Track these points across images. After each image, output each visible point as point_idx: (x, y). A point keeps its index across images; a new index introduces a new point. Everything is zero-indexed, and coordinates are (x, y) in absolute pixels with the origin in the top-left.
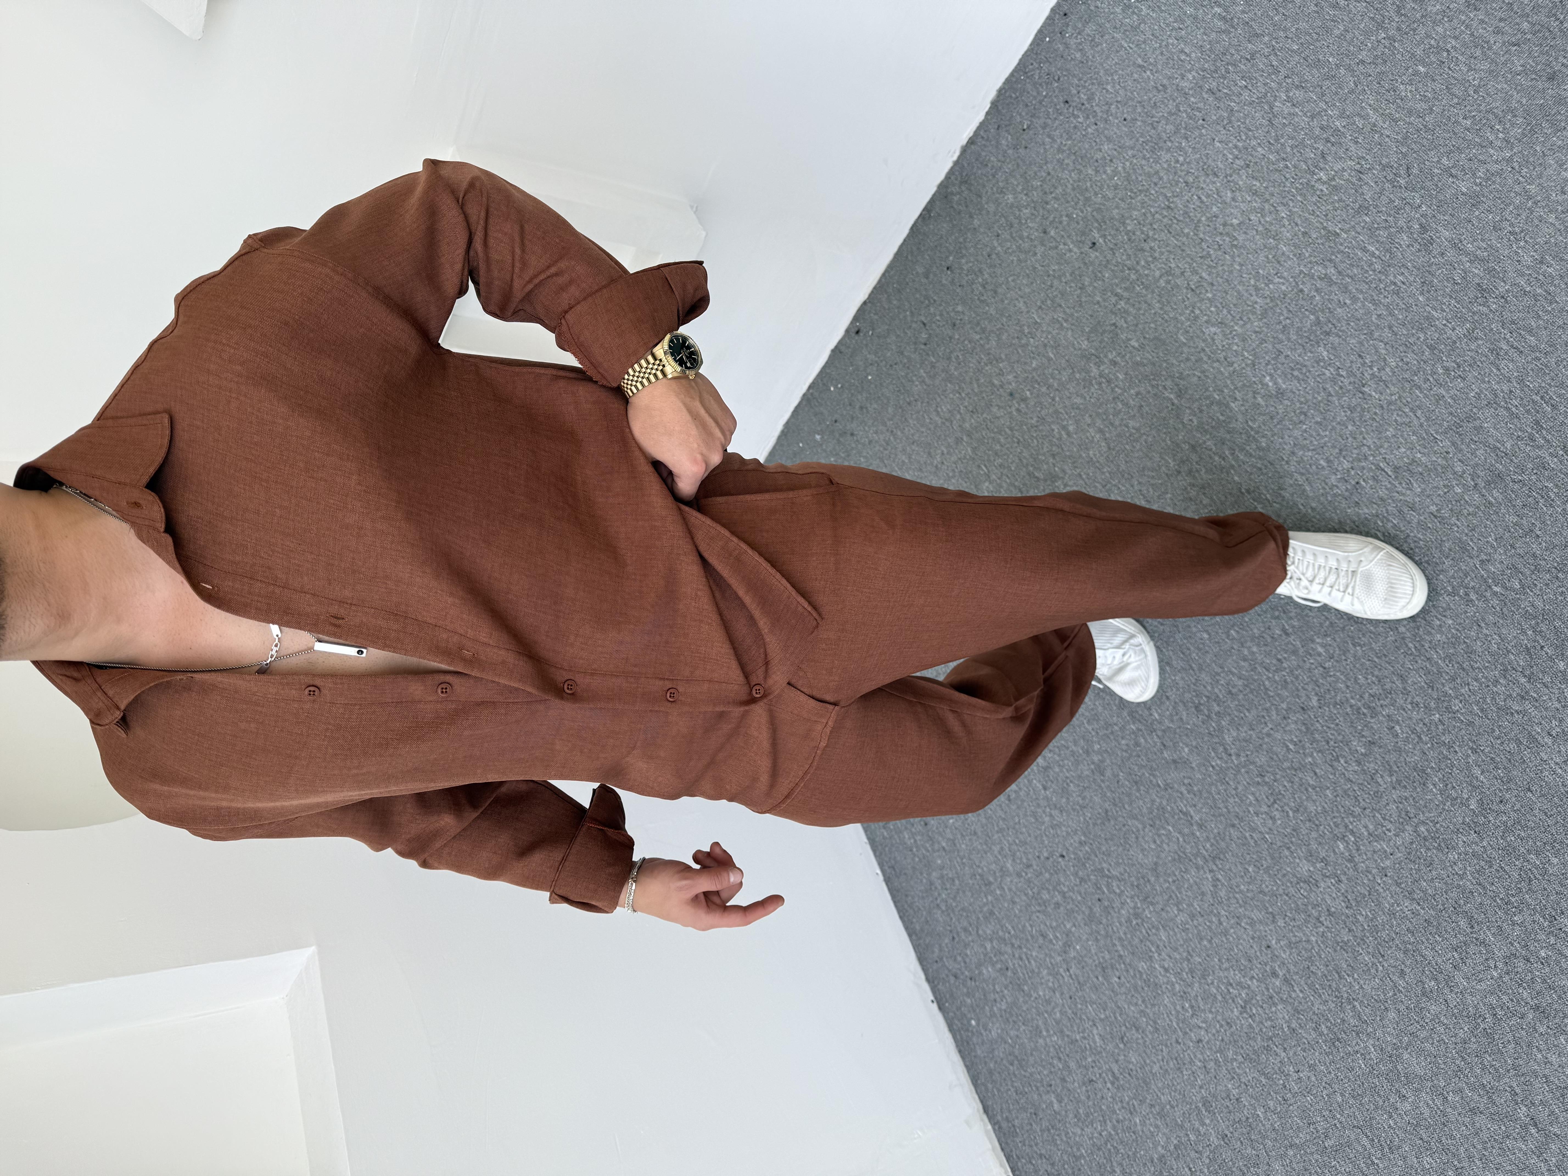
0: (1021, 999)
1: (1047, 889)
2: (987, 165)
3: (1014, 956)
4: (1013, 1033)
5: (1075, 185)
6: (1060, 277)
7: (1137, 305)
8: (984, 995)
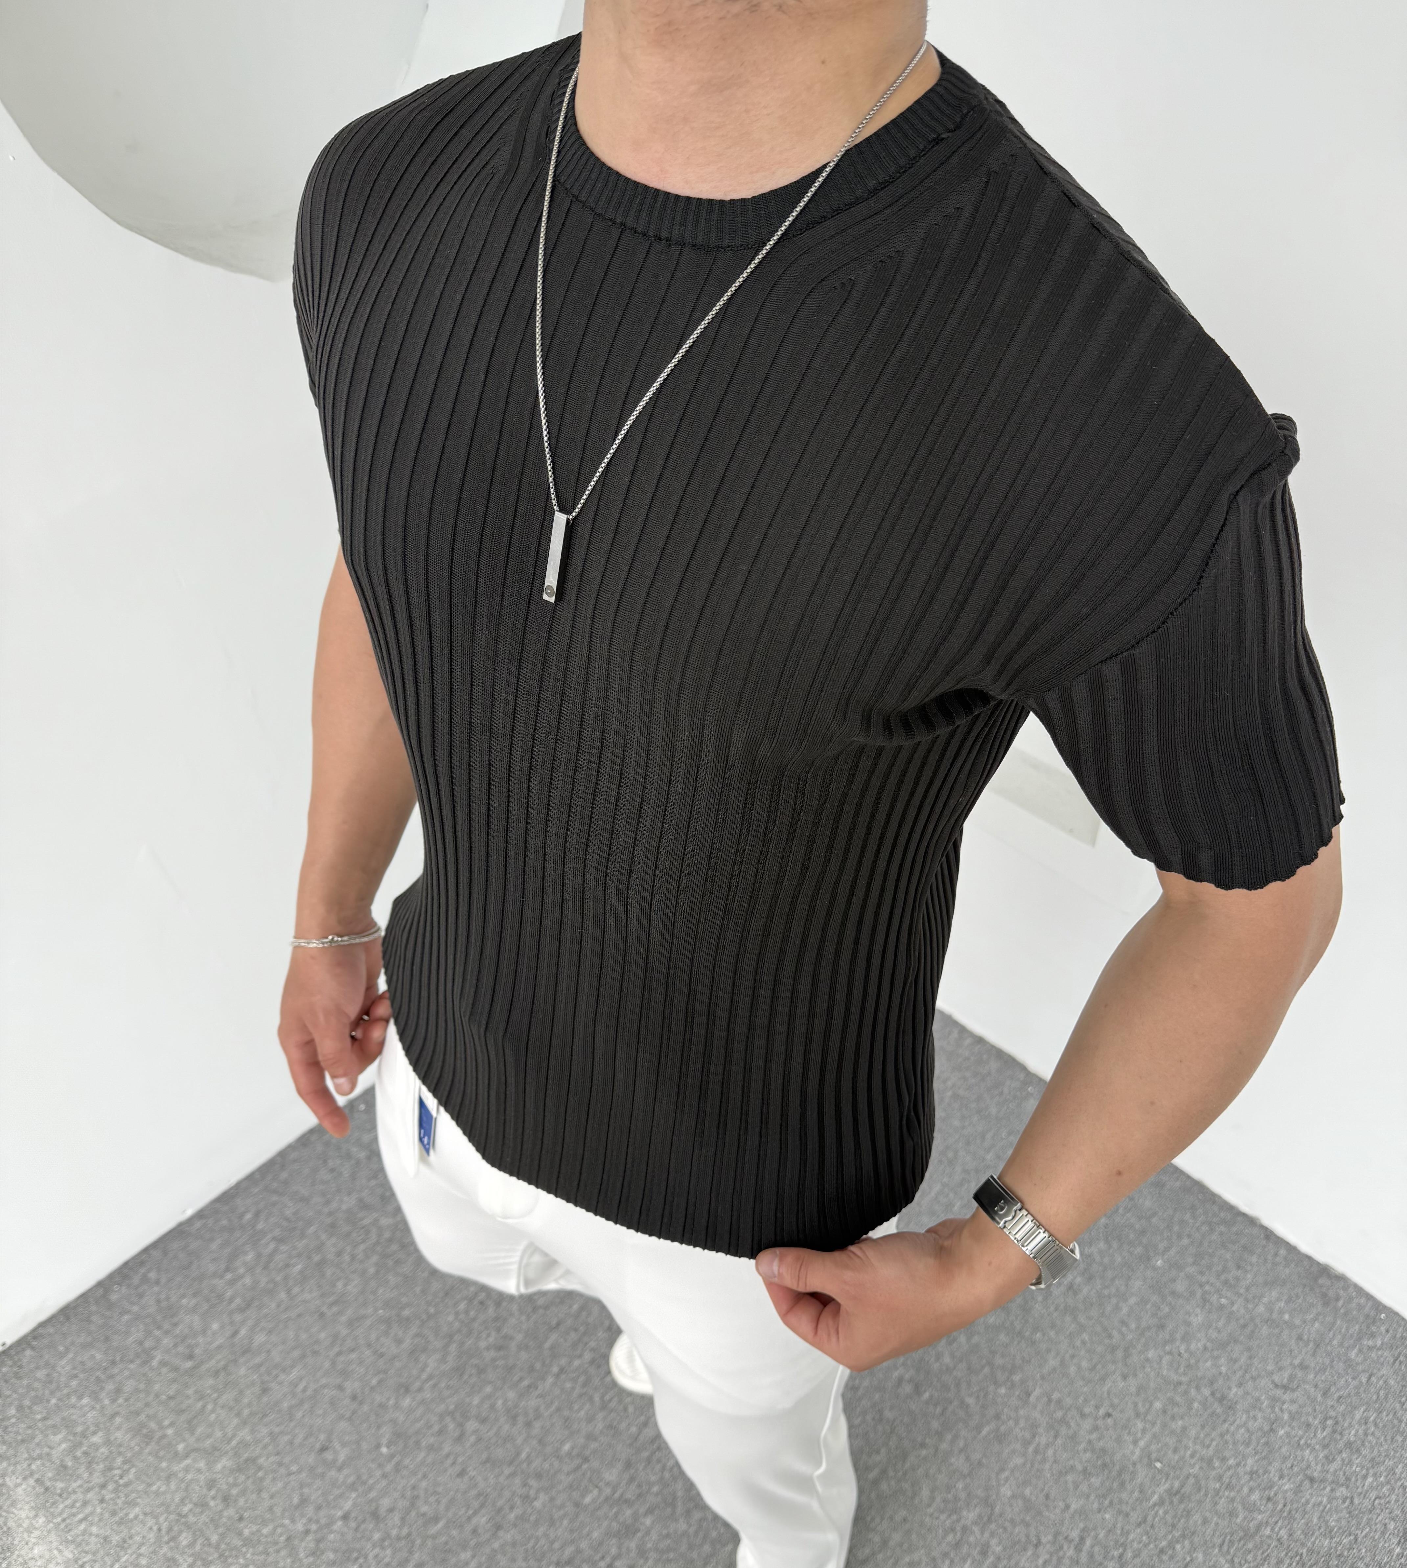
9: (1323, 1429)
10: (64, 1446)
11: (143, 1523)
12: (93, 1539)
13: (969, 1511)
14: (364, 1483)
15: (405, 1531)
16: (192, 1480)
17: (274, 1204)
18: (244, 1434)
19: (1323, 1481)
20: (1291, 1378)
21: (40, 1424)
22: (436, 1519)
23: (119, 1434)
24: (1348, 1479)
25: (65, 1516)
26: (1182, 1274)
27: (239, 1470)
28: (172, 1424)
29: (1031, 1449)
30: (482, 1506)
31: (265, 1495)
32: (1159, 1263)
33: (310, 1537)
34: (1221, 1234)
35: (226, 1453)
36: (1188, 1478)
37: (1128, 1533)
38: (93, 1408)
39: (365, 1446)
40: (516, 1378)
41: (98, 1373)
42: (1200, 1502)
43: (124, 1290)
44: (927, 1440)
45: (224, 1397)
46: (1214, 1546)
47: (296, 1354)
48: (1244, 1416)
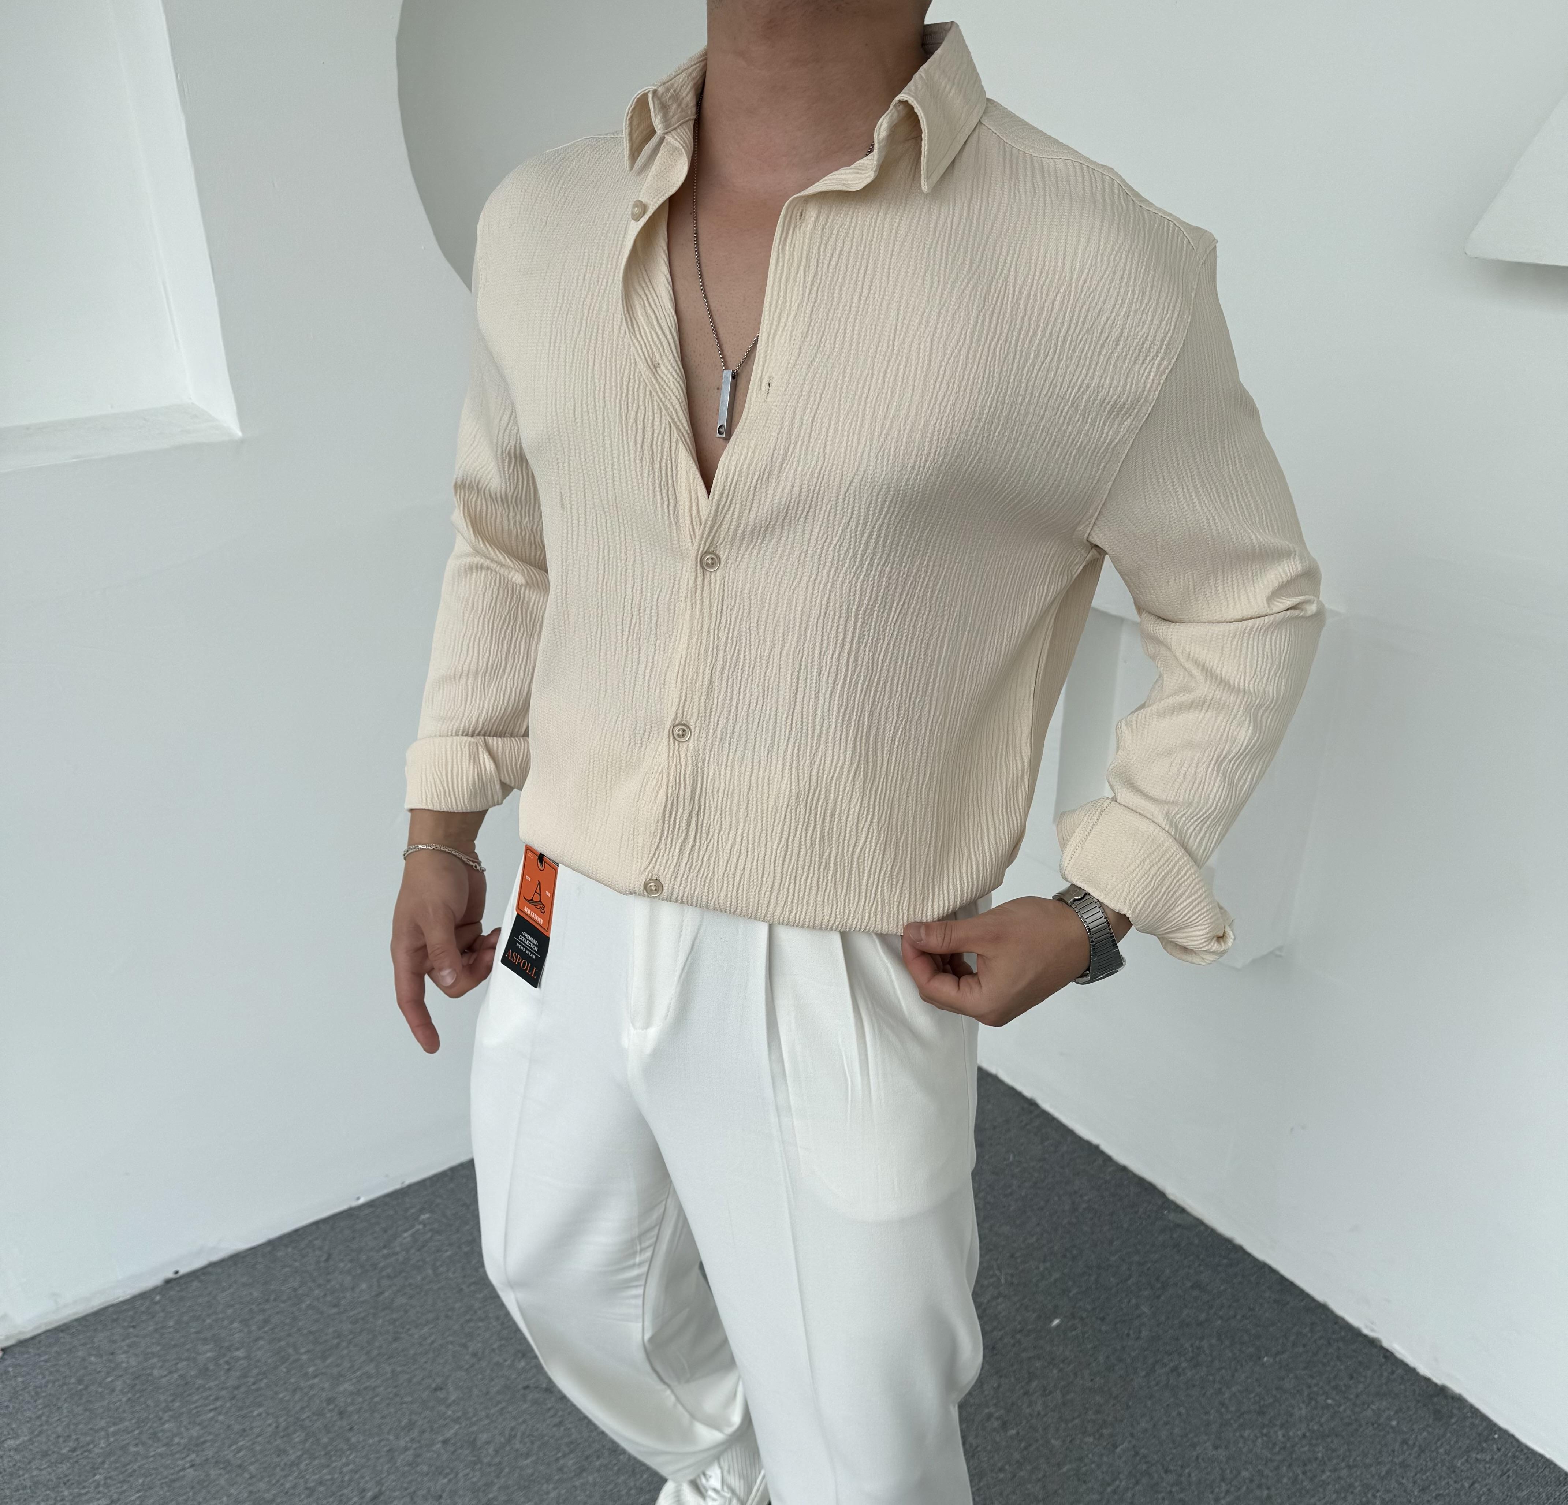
0: (162, 1398)
1: (306, 1440)
2: (1352, 1377)
3: (223, 1389)
4: (119, 1384)
8: (175, 1346)
10: (209, 1355)
11: (264, 1420)
14: (468, 1419)
15: (497, 1460)
16: (314, 1396)
18: (370, 1368)
20: (1390, 1472)
21: (193, 1336)
22: (527, 1455)
23: (259, 1353)
25: (197, 1404)
26: (1291, 1375)
27: (360, 1393)
28: (308, 1352)
30: (571, 1452)
31: (376, 1415)
33: (410, 1452)
34: (1338, 1349)
35: (350, 1379)
38: (241, 1331)
39: (475, 1391)
41: (253, 1307)
43: (290, 1250)
45: (359, 1339)
47: (431, 1316)
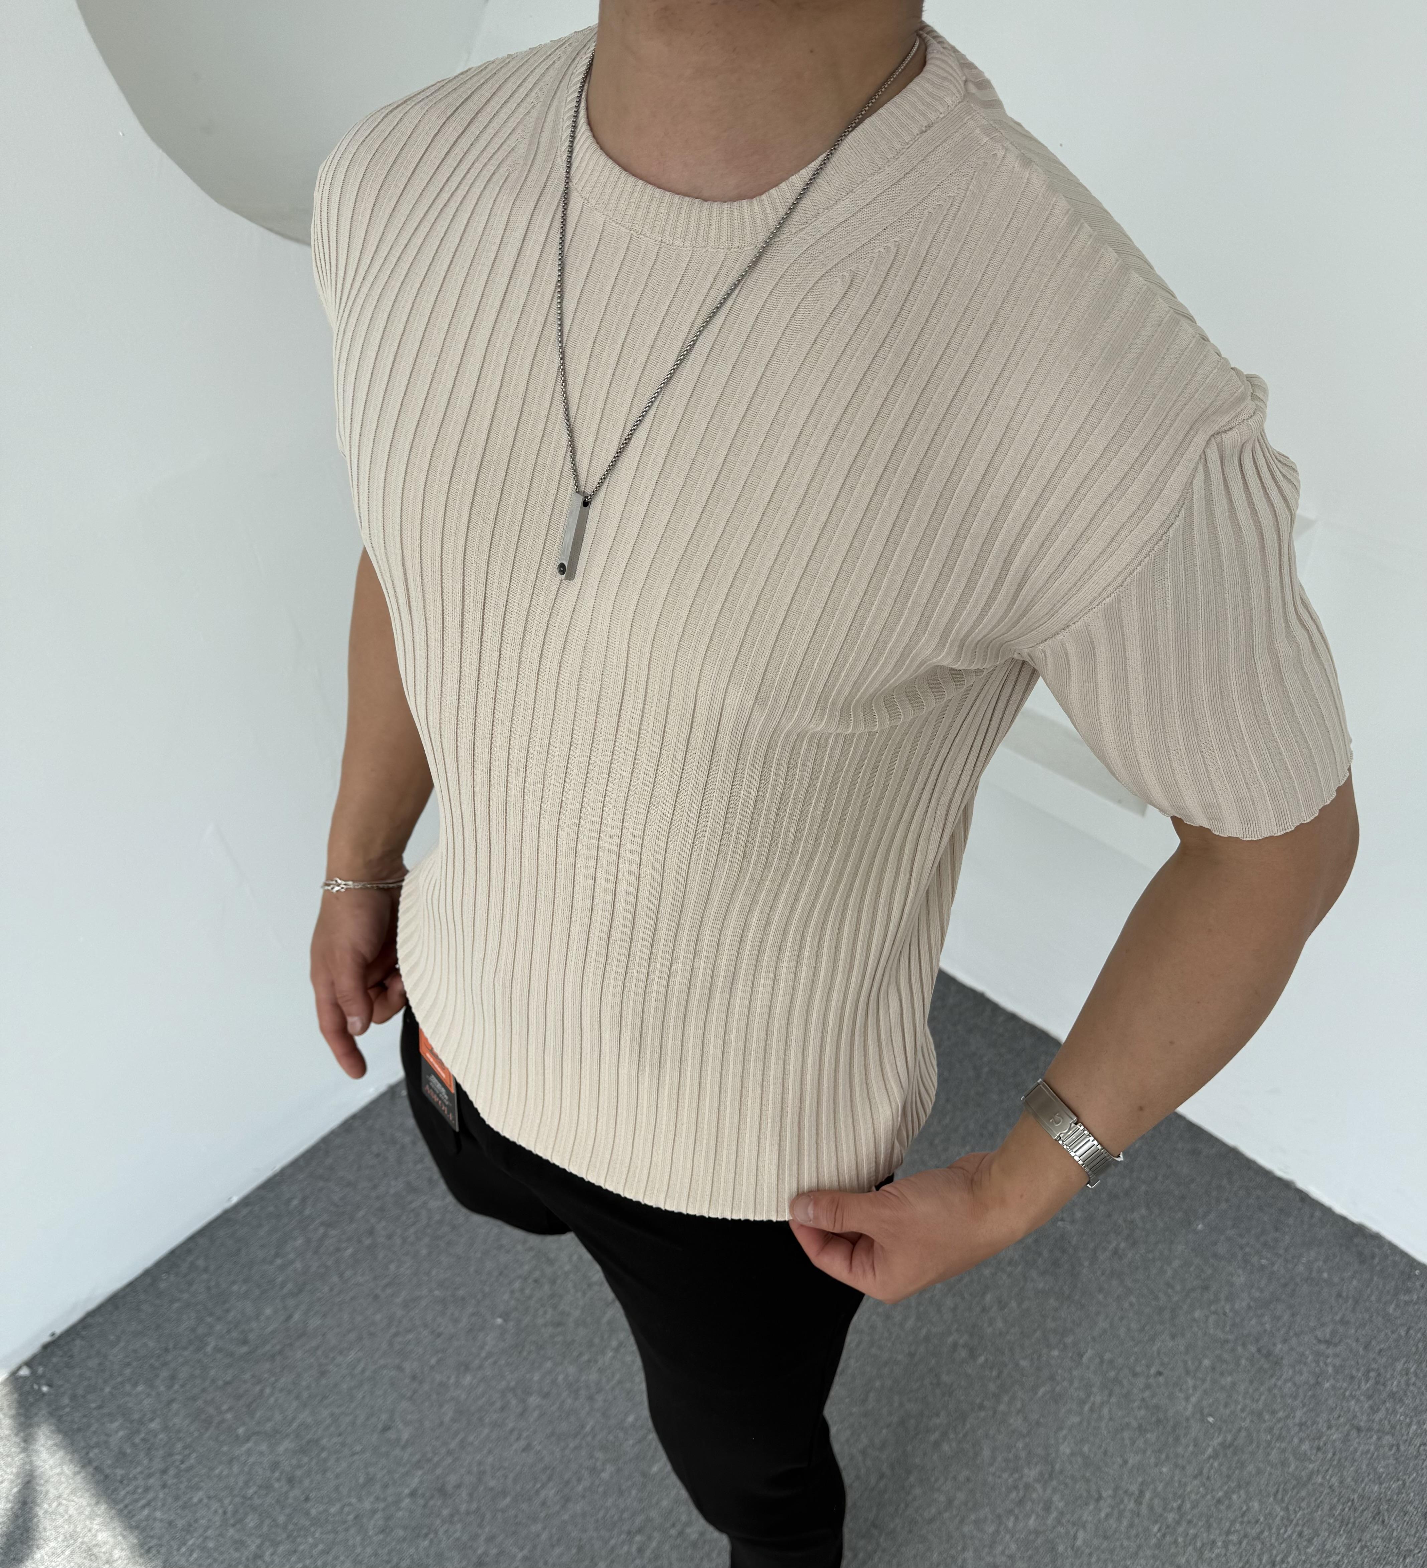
1: (262, 1522)
2: (1277, 1229)
3: (150, 1476)
5: (1276, 1391)
6: (1148, 1387)
7: (1133, 1532)
8: (79, 1430)
9: (1367, 1381)
10: (121, 1433)
11: (207, 1506)
12: (158, 1524)
13: (1030, 1469)
14: (429, 1460)
15: (474, 1506)
16: (254, 1463)
17: (321, 1190)
18: (305, 1416)
19: (1369, 1429)
20: (1334, 1333)
21: (95, 1413)
22: (504, 1493)
23: (176, 1420)
24: (1393, 1427)
25: (127, 1501)
26: (1223, 1237)
27: (303, 1451)
28: (230, 1409)
29: (1087, 1408)
30: (550, 1479)
31: (329, 1475)
32: (1200, 1227)
33: (378, 1515)
34: (1258, 1198)
35: (288, 1435)
36: (1239, 1430)
37: (1185, 1485)
38: (149, 1395)
39: (427, 1424)
40: (575, 1354)
41: (152, 1361)
42: (1252, 1454)
43: (172, 1278)
44: (986, 1403)
45: (283, 1380)
46: (1268, 1495)
47: (352, 1336)
48: (1291, 1372)
